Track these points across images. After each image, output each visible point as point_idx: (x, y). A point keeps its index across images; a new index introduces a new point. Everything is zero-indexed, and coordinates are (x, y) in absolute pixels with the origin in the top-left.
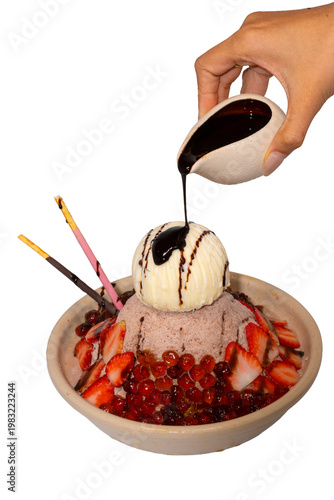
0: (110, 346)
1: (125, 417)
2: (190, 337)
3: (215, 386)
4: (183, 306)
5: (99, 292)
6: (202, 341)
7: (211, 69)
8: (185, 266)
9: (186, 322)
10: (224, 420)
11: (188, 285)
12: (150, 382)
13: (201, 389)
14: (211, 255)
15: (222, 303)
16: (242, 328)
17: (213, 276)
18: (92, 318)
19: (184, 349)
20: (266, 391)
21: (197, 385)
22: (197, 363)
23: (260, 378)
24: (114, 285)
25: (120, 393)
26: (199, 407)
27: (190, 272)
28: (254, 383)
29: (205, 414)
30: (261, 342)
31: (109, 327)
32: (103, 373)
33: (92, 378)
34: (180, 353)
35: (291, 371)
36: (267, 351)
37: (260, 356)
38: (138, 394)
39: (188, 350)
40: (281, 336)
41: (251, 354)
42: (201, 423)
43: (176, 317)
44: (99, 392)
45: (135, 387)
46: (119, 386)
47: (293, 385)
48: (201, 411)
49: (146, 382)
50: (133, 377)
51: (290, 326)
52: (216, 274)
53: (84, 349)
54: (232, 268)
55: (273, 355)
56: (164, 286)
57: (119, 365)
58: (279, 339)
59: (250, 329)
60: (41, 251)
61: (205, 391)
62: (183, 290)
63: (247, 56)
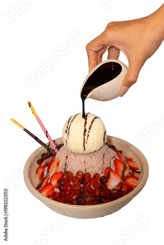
0: (52, 169)
1: (59, 201)
2: (88, 165)
3: (100, 187)
4: (85, 151)
5: (48, 145)
6: (94, 167)
7: (93, 49)
8: (86, 133)
9: (87, 158)
10: (104, 203)
11: (88, 141)
12: (70, 186)
13: (94, 189)
14: (98, 128)
15: (103, 150)
16: (112, 161)
17: (99, 137)
18: (44, 157)
19: (86, 170)
20: (123, 190)
21: (92, 187)
22: (92, 177)
23: (120, 183)
24: (54, 141)
25: (57, 190)
26: (93, 197)
27: (88, 136)
28: (118, 186)
29: (96, 200)
30: (121, 167)
31: (52, 160)
32: (49, 181)
33: (44, 184)
34: (84, 172)
35: (134, 180)
36: (124, 171)
37: (121, 174)
38: (65, 191)
39: (88, 171)
40: (130, 164)
41: (116, 172)
42: (93, 204)
43: (82, 156)
44: (47, 190)
45: (64, 188)
46: (56, 187)
47: (135, 187)
48: (93, 199)
49: (68, 186)
50: (63, 183)
51: (134, 160)
52: (100, 137)
53: (40, 171)
54: (107, 134)
55: (126, 173)
56: (76, 142)
57: (56, 178)
58: (129, 166)
59: (116, 161)
60: (21, 126)
61: (95, 189)
62: (85, 144)
63: (109, 43)
